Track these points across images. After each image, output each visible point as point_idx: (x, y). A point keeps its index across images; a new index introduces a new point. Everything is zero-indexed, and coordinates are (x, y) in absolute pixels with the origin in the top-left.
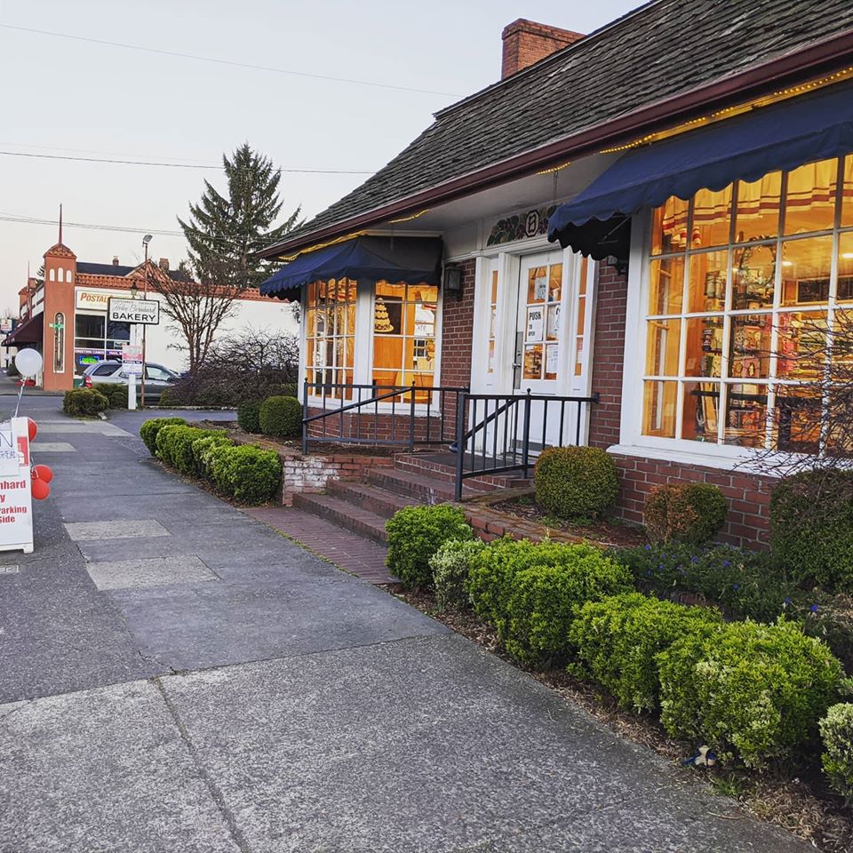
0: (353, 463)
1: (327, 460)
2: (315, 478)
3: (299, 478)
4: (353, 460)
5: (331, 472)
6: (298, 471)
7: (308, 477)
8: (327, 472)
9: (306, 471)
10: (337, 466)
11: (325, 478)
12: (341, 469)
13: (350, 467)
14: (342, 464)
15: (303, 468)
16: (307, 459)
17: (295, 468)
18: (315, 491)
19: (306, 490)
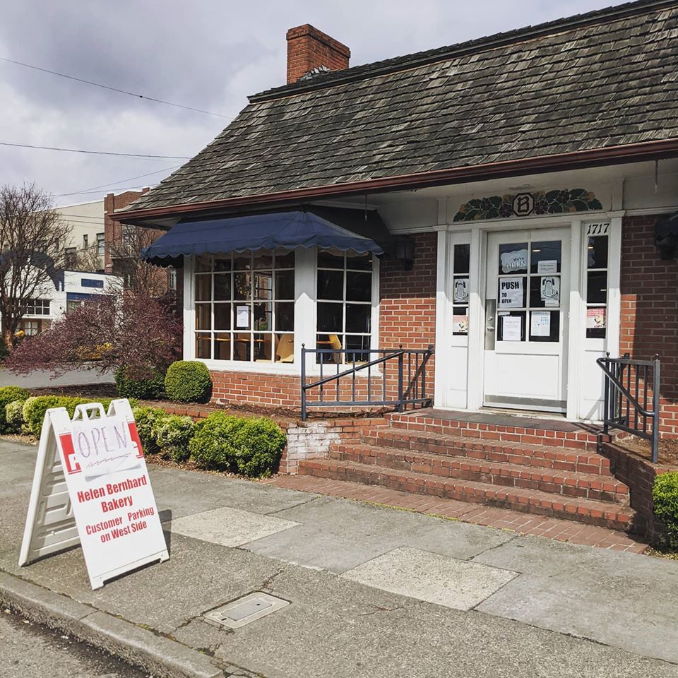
0: (353, 426)
1: (329, 425)
2: (318, 443)
3: (303, 444)
4: (353, 423)
5: (333, 436)
6: (302, 438)
7: (311, 443)
8: (329, 436)
9: (309, 437)
10: (339, 430)
11: (328, 443)
12: (343, 432)
13: (350, 429)
14: (343, 427)
15: (307, 434)
16: (309, 425)
17: (298, 435)
18: (318, 456)
19: (310, 456)
